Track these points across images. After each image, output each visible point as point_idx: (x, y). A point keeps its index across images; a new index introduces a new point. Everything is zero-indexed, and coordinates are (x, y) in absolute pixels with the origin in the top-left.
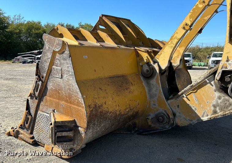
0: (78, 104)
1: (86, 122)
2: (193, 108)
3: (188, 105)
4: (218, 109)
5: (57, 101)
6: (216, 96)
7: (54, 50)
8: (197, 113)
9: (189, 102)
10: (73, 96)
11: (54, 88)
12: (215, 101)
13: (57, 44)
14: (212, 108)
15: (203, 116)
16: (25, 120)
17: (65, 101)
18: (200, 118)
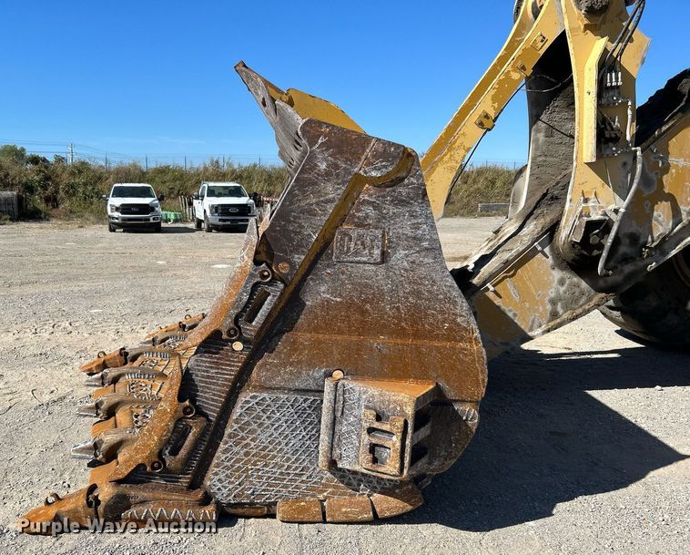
0: (455, 333)
1: (483, 380)
2: (510, 315)
3: (498, 307)
4: (559, 309)
5: (354, 338)
6: (556, 281)
7: (361, 172)
8: (519, 324)
9: (500, 300)
10: (429, 312)
11: (338, 300)
12: (553, 290)
13: (374, 156)
14: (549, 307)
15: (531, 330)
16: (168, 442)
17: (391, 334)
18: (526, 334)
